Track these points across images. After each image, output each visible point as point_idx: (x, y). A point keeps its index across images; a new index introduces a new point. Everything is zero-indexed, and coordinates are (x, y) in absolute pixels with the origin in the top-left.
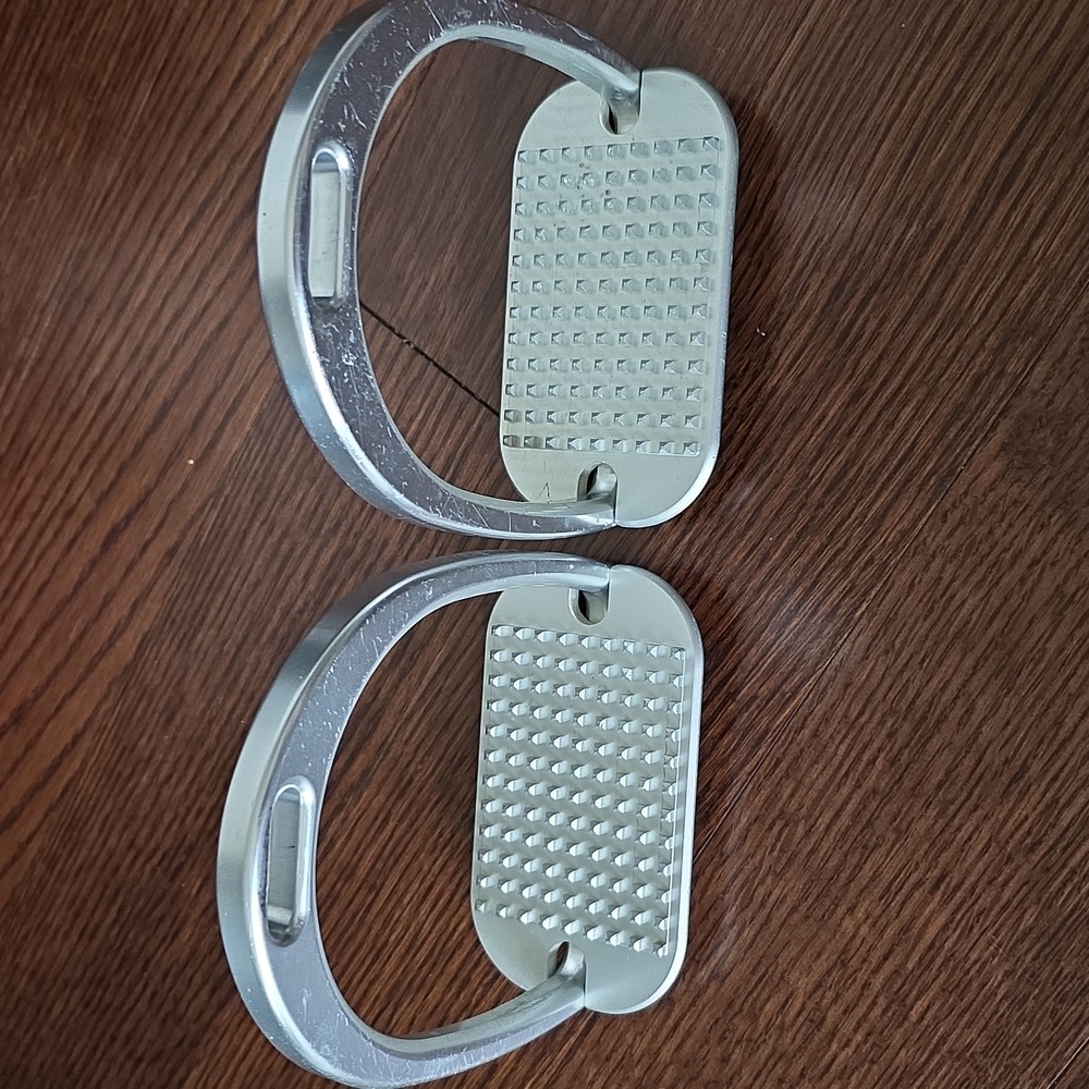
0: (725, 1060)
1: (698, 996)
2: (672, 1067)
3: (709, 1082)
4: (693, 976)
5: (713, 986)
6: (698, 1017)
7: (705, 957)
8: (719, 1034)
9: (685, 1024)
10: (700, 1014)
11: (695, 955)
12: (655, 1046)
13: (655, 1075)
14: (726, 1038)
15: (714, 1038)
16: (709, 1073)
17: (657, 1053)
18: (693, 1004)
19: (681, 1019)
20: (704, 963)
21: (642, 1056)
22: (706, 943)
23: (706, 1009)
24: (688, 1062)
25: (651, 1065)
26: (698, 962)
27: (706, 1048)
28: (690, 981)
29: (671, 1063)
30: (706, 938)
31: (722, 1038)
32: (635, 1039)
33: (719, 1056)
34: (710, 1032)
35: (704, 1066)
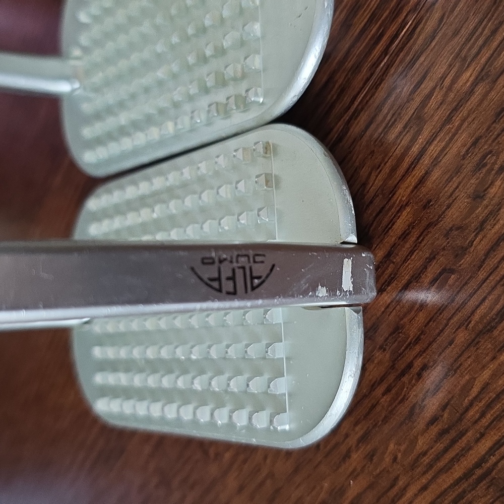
0: (478, 196)
1: (455, 109)
2: (408, 209)
3: (451, 229)
4: (453, 82)
5: (480, 90)
6: (451, 139)
7: (474, 51)
8: (477, 159)
9: (433, 149)
10: (454, 135)
11: (461, 50)
12: (392, 183)
13: (385, 221)
14: (485, 165)
15: (469, 165)
16: (453, 216)
17: (393, 191)
18: (449, 119)
19: (429, 143)
20: (472, 60)
21: (376, 196)
22: (480, 30)
23: (466, 124)
24: (430, 201)
25: (383, 208)
26: (465, 59)
27: (456, 180)
28: (450, 89)
29: (407, 205)
30: (481, 22)
31: (480, 165)
32: (370, 174)
33: (471, 190)
34: (464, 158)
35: (449, 207)
